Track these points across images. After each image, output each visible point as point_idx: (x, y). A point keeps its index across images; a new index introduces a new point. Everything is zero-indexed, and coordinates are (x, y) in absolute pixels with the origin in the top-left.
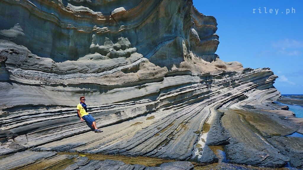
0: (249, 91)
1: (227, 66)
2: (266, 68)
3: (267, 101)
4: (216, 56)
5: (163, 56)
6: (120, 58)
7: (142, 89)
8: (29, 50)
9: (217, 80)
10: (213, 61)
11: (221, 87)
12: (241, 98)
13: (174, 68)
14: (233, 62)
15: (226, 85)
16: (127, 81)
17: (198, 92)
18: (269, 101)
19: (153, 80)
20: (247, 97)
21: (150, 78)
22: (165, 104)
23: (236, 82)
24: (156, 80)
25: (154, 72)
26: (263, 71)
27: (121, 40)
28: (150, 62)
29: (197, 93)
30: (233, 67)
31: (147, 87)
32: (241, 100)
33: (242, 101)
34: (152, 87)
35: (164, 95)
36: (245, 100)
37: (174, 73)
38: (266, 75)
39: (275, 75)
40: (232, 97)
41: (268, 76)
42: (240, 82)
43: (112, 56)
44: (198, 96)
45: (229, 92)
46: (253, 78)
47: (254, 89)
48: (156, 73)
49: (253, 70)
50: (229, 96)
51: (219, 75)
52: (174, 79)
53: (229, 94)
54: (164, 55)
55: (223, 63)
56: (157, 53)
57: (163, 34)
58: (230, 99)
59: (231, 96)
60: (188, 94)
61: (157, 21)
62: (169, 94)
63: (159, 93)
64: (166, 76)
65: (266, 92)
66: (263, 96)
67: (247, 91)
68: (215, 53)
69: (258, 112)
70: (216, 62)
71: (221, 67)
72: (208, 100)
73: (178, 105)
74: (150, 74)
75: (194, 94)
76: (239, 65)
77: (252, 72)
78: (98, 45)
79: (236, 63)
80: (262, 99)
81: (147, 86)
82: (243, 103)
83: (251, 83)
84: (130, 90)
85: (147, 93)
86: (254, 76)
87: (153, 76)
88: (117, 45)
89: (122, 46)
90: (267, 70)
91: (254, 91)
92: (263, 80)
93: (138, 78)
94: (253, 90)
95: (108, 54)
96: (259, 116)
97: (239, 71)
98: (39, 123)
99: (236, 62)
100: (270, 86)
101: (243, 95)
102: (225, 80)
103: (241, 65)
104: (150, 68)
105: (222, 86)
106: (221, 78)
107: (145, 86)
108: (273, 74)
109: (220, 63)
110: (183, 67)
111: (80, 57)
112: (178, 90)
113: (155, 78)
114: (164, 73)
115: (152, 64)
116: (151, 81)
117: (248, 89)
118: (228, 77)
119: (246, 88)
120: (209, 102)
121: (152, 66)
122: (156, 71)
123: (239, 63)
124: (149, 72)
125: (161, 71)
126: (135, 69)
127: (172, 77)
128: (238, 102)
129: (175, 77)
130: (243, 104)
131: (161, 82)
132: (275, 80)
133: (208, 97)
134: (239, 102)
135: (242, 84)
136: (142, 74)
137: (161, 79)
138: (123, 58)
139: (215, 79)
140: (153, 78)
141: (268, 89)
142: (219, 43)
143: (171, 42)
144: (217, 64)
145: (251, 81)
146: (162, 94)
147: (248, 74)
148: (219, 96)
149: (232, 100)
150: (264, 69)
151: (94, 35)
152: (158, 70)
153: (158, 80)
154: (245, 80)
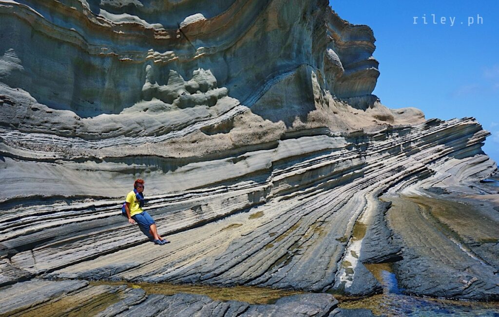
0: (437, 162)
1: (395, 116)
2: (468, 117)
3: (470, 180)
4: (375, 99)
5: (276, 101)
6: (197, 107)
7: (239, 164)
8: (32, 96)
9: (376, 144)
10: (369, 109)
11: (384, 155)
12: (423, 174)
13: (297, 123)
14: (406, 109)
15: (394, 151)
16: (211, 149)
17: (344, 166)
18: (475, 179)
19: (260, 146)
20: (434, 173)
21: (254, 143)
22: (283, 188)
23: (413, 145)
24: (264, 146)
25: (260, 130)
26: (463, 123)
27: (198, 73)
28: (253, 112)
29: (341, 169)
30: (406, 117)
31: (248, 160)
32: (421, 178)
33: (424, 181)
34: (258, 160)
35: (279, 174)
36: (429, 179)
37: (298, 133)
38: (467, 130)
39: (485, 131)
40: (406, 173)
41: (471, 133)
42: (419, 146)
43: (182, 105)
44: (342, 172)
45: (400, 164)
46: (444, 137)
48: (265, 133)
49: (444, 122)
50: (399, 171)
51: (381, 133)
52: (298, 142)
53: (400, 169)
54: (279, 99)
55: (387, 112)
56: (265, 96)
57: (275, 61)
58: (402, 177)
59: (403, 172)
60: (324, 170)
61: (265, 37)
62: (289, 171)
63: (271, 169)
64: (283, 137)
65: (469, 163)
66: (463, 169)
67: (434, 161)
68: (372, 94)
69: (455, 200)
70: (373, 109)
71: (383, 118)
72: (361, 180)
73: (307, 190)
74: (254, 134)
75: (335, 170)
76: (418, 115)
77: (441, 126)
78: (156, 85)
79: (411, 110)
80: (462, 176)
81: (248, 157)
82: (426, 183)
83: (440, 147)
85: (249, 170)
86: (445, 133)
87: (260, 138)
88: (192, 83)
89: (200, 85)
90: (470, 122)
91: (446, 160)
92: (463, 139)
93: (232, 143)
94: (444, 158)
95: (176, 101)
96: (457, 206)
97: (417, 124)
98: (55, 229)
99: (412, 108)
100: (475, 152)
101: (426, 169)
102: (391, 143)
103: (420, 114)
104: (253, 124)
105: (387, 154)
106: (384, 140)
107: (245, 158)
108: (481, 129)
109: (382, 111)
110: (314, 121)
111: (126, 108)
112: (306, 162)
113: (262, 143)
114: (279, 132)
115: (256, 116)
116: (256, 147)
117: (435, 158)
118: (397, 136)
119: (431, 157)
120: (362, 183)
121: (256, 120)
122: (264, 129)
123: (417, 110)
124: (251, 131)
125: (273, 130)
126: (226, 127)
127: (294, 140)
128: (416, 182)
129: (299, 139)
130: (427, 186)
131: (273, 150)
132: (484, 139)
133: (361, 175)
134: (420, 182)
135: (424, 148)
136: (239, 136)
137: (273, 143)
138: (204, 107)
139: (374, 142)
140: (259, 141)
141: (473, 156)
143: (291, 75)
144: (377, 113)
145: (439, 144)
146: (276, 171)
147: (434, 129)
148: (381, 172)
149: (405, 179)
150: (463, 119)
151: (149, 67)
152: (268, 127)
153: (268, 145)
154: (429, 141)
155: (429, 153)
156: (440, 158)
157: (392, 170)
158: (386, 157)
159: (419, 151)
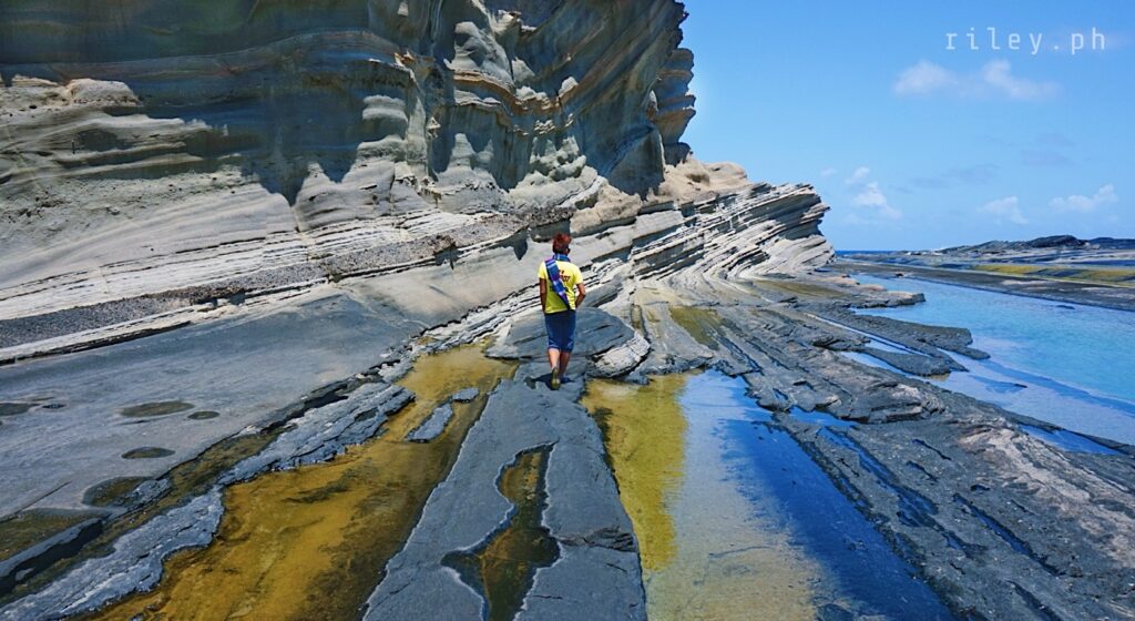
0: (766, 243)
1: (710, 175)
2: (804, 184)
3: (804, 267)
4: (686, 148)
5: (629, 171)
6: (568, 180)
7: (605, 240)
9: (704, 217)
10: (680, 165)
12: (756, 258)
13: (651, 198)
14: (724, 163)
15: (723, 228)
16: (586, 225)
17: (690, 246)
18: (809, 267)
19: (618, 222)
20: (768, 257)
21: (614, 218)
22: (642, 267)
23: (740, 220)
24: (622, 222)
25: (620, 205)
26: (798, 192)
27: (568, 143)
28: (611, 184)
29: (688, 248)
30: (722, 177)
31: (611, 236)
32: (755, 263)
33: (757, 266)
34: (622, 236)
35: (638, 252)
36: (763, 264)
37: (652, 208)
38: (803, 202)
39: (824, 204)
40: (740, 256)
41: (808, 206)
42: (746, 220)
43: (558, 177)
44: (689, 252)
45: (732, 244)
46: (776, 210)
47: (777, 237)
48: (624, 208)
49: (775, 189)
50: (733, 253)
51: (707, 202)
52: (652, 219)
53: (734, 250)
54: (632, 169)
55: (700, 168)
56: (620, 165)
57: (627, 125)
58: (737, 260)
59: (737, 254)
60: (676, 249)
61: (622, 97)
62: (647, 249)
63: (631, 247)
64: (640, 213)
65: (803, 245)
66: (796, 253)
67: (763, 242)
68: (682, 141)
70: (686, 164)
71: (697, 179)
73: (662, 270)
74: (615, 209)
75: (684, 250)
76: (738, 173)
77: (772, 194)
78: (538, 157)
79: (729, 166)
80: (794, 262)
81: (611, 233)
82: (761, 268)
83: (771, 223)
84: (590, 242)
85: (617, 247)
86: (777, 205)
87: (619, 213)
88: (561, 153)
89: (569, 155)
90: (808, 192)
91: (776, 241)
92: (797, 214)
93: (597, 218)
94: (775, 239)
95: (551, 173)
97: (740, 189)
99: (732, 164)
100: (810, 231)
101: (760, 251)
102: (720, 217)
103: (742, 173)
104: (612, 197)
105: (716, 231)
106: (711, 212)
107: (608, 234)
108: (820, 201)
109: (696, 168)
110: (664, 194)
112: (660, 241)
113: (621, 219)
114: (636, 208)
115: (614, 188)
116: (616, 223)
117: (765, 238)
118: (725, 208)
119: (760, 236)
120: (704, 265)
121: (613, 193)
122: (623, 204)
123: (737, 166)
124: (612, 206)
125: (630, 205)
126: (591, 202)
127: (647, 216)
128: (750, 267)
129: (652, 215)
130: (762, 271)
131: (632, 226)
132: (822, 215)
133: (701, 256)
134: (753, 267)
135: (751, 224)
136: (604, 211)
137: (631, 219)
138: (572, 179)
139: (703, 215)
140: (618, 217)
141: (807, 237)
142: (694, 112)
143: (642, 142)
144: (691, 171)
145: (770, 219)
146: (635, 249)
147: (763, 199)
148: (717, 253)
149: (739, 262)
150: (798, 186)
151: (536, 139)
152: (627, 201)
153: (626, 221)
154: (758, 214)
155: (758, 230)
156: (769, 238)
157: (727, 252)
158: (716, 235)
159: (746, 227)
